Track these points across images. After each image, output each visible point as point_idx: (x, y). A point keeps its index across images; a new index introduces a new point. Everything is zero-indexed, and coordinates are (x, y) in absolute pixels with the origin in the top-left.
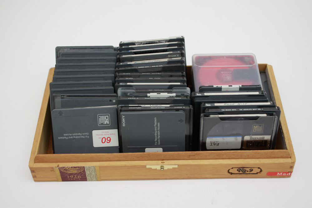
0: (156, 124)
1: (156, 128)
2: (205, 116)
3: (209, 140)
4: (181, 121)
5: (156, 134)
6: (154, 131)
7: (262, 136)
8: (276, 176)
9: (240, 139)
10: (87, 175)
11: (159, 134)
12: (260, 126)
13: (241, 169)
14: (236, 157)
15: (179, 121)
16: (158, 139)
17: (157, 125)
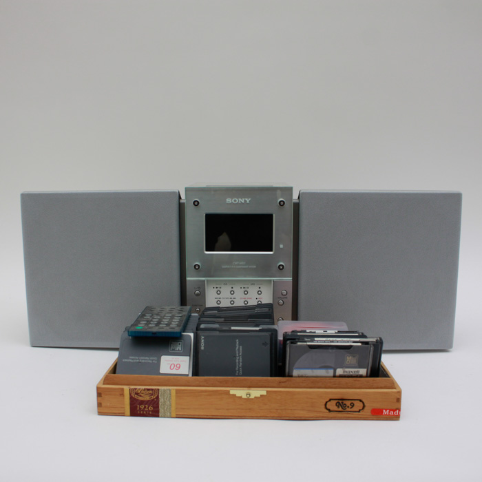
0: (237, 348)
1: (237, 353)
2: (292, 343)
3: (295, 373)
4: (265, 344)
5: (237, 361)
6: (235, 357)
7: (356, 370)
8: (381, 416)
9: (331, 372)
10: (160, 404)
11: (241, 360)
12: (354, 357)
13: (340, 401)
14: (334, 386)
15: (263, 344)
16: (239, 367)
17: (239, 349)
